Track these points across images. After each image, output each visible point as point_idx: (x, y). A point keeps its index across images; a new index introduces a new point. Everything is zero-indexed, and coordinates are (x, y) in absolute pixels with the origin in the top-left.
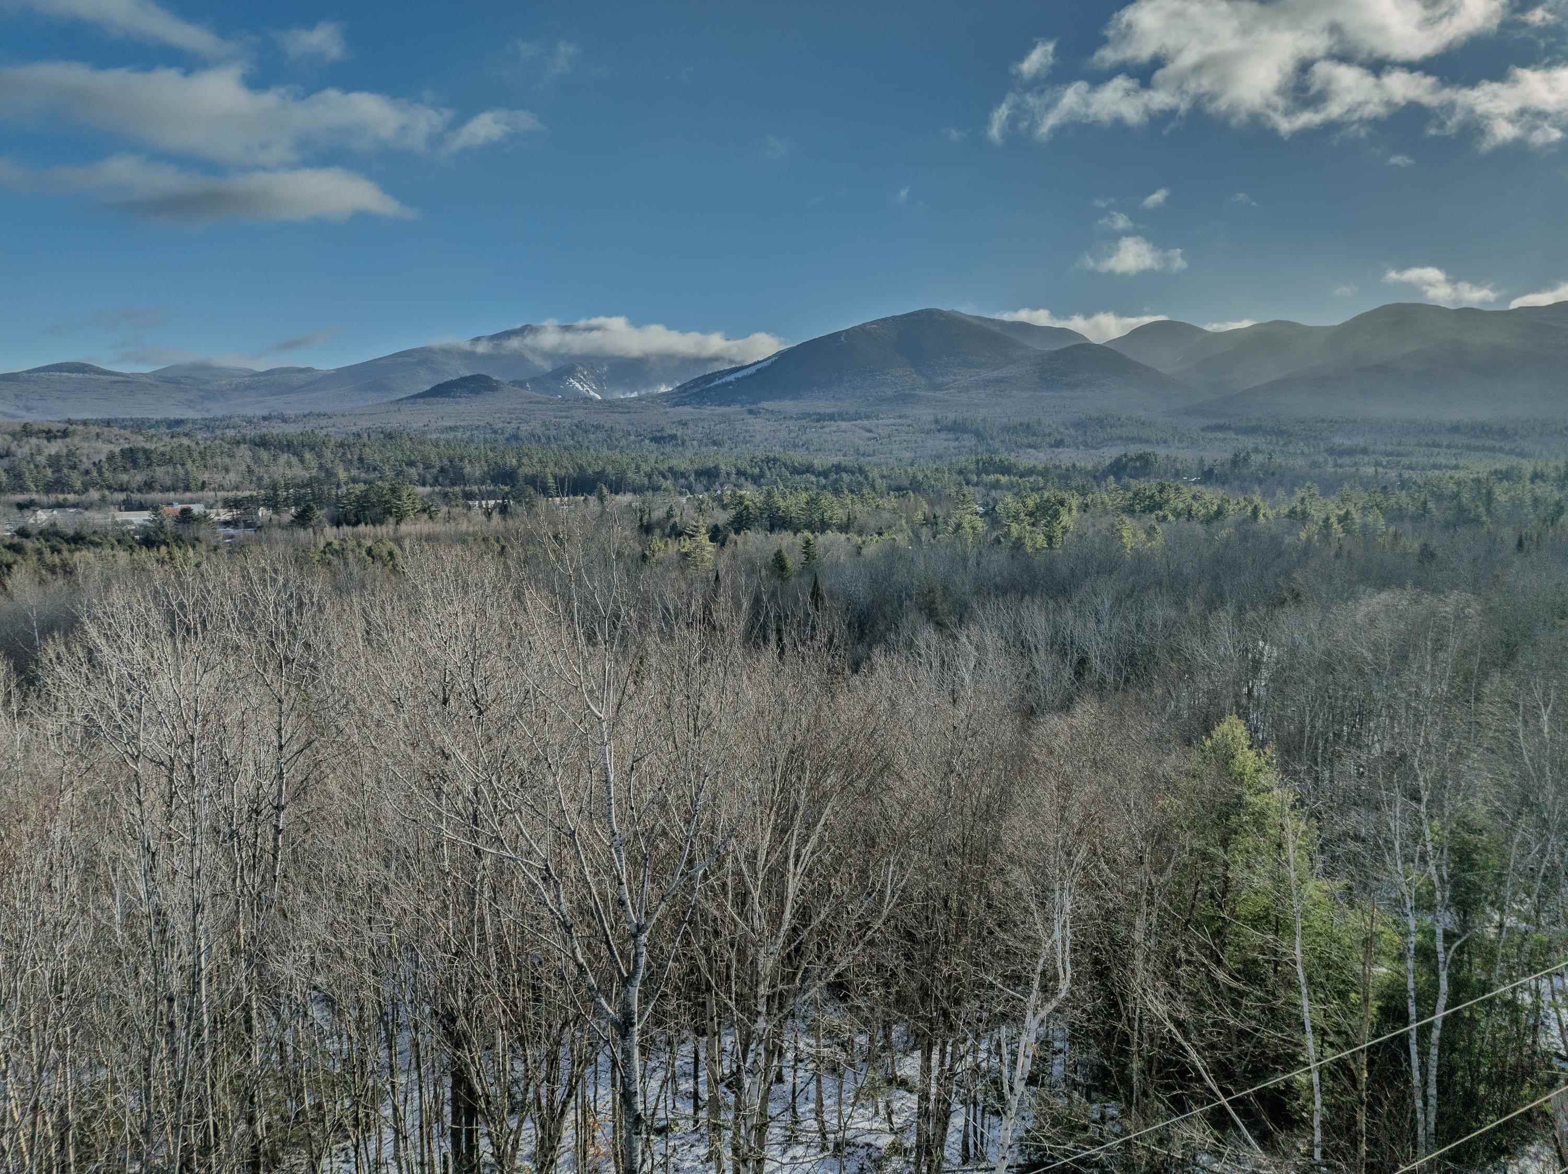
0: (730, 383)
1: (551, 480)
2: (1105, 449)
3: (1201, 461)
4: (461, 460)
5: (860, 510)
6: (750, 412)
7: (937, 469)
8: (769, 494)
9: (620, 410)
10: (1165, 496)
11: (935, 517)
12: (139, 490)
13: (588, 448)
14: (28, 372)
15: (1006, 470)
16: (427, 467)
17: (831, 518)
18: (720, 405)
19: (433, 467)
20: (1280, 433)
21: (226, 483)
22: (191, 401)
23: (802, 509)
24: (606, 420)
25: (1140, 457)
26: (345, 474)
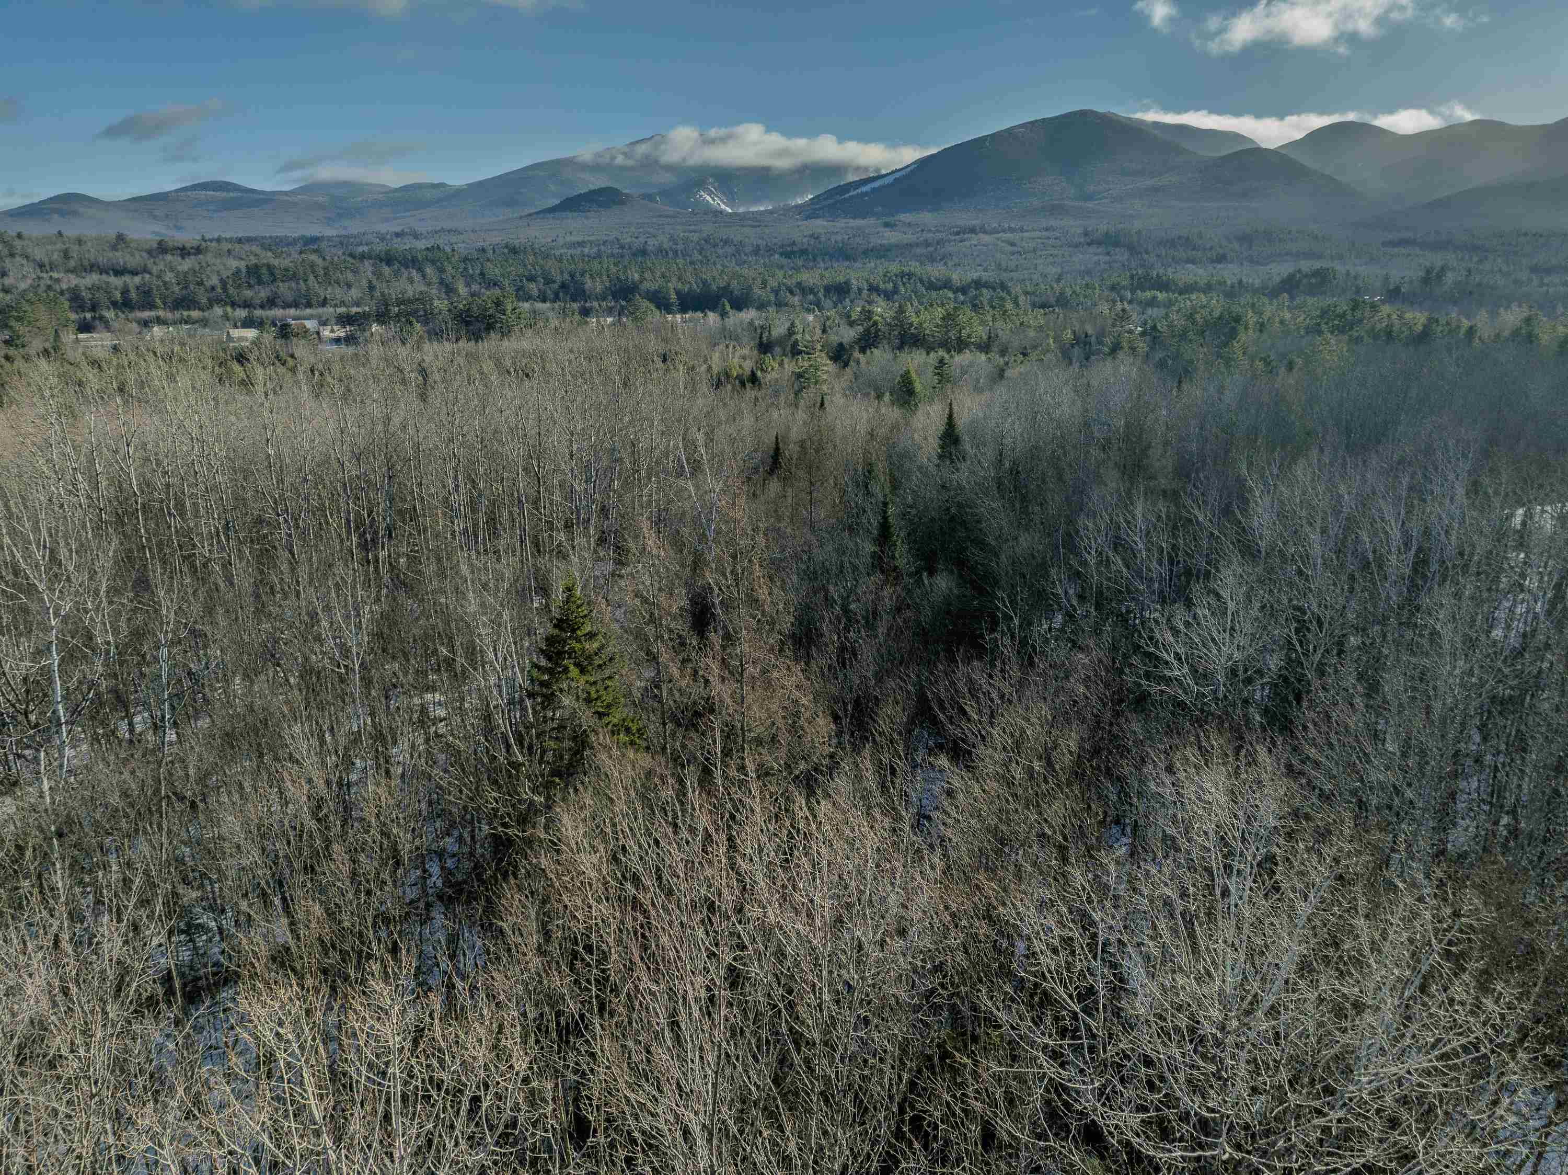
0: (866, 194)
1: (673, 296)
2: (1273, 265)
3: (1387, 278)
4: (582, 275)
5: (1004, 330)
6: (887, 225)
7: (1087, 285)
8: (901, 310)
9: (750, 223)
10: (1358, 314)
11: (1086, 336)
12: (262, 307)
13: (715, 264)
14: (177, 191)
15: (1163, 285)
16: (548, 281)
17: (969, 336)
18: (854, 218)
19: (554, 282)
20: (1475, 248)
21: (347, 299)
22: (329, 218)
23: (937, 326)
24: (737, 234)
25: (1317, 273)
26: (466, 290)
